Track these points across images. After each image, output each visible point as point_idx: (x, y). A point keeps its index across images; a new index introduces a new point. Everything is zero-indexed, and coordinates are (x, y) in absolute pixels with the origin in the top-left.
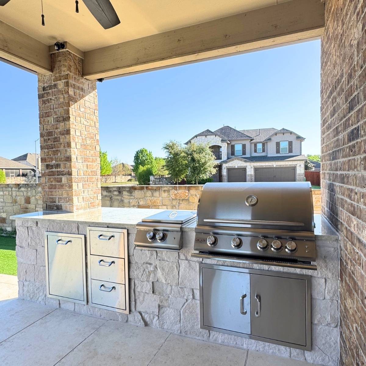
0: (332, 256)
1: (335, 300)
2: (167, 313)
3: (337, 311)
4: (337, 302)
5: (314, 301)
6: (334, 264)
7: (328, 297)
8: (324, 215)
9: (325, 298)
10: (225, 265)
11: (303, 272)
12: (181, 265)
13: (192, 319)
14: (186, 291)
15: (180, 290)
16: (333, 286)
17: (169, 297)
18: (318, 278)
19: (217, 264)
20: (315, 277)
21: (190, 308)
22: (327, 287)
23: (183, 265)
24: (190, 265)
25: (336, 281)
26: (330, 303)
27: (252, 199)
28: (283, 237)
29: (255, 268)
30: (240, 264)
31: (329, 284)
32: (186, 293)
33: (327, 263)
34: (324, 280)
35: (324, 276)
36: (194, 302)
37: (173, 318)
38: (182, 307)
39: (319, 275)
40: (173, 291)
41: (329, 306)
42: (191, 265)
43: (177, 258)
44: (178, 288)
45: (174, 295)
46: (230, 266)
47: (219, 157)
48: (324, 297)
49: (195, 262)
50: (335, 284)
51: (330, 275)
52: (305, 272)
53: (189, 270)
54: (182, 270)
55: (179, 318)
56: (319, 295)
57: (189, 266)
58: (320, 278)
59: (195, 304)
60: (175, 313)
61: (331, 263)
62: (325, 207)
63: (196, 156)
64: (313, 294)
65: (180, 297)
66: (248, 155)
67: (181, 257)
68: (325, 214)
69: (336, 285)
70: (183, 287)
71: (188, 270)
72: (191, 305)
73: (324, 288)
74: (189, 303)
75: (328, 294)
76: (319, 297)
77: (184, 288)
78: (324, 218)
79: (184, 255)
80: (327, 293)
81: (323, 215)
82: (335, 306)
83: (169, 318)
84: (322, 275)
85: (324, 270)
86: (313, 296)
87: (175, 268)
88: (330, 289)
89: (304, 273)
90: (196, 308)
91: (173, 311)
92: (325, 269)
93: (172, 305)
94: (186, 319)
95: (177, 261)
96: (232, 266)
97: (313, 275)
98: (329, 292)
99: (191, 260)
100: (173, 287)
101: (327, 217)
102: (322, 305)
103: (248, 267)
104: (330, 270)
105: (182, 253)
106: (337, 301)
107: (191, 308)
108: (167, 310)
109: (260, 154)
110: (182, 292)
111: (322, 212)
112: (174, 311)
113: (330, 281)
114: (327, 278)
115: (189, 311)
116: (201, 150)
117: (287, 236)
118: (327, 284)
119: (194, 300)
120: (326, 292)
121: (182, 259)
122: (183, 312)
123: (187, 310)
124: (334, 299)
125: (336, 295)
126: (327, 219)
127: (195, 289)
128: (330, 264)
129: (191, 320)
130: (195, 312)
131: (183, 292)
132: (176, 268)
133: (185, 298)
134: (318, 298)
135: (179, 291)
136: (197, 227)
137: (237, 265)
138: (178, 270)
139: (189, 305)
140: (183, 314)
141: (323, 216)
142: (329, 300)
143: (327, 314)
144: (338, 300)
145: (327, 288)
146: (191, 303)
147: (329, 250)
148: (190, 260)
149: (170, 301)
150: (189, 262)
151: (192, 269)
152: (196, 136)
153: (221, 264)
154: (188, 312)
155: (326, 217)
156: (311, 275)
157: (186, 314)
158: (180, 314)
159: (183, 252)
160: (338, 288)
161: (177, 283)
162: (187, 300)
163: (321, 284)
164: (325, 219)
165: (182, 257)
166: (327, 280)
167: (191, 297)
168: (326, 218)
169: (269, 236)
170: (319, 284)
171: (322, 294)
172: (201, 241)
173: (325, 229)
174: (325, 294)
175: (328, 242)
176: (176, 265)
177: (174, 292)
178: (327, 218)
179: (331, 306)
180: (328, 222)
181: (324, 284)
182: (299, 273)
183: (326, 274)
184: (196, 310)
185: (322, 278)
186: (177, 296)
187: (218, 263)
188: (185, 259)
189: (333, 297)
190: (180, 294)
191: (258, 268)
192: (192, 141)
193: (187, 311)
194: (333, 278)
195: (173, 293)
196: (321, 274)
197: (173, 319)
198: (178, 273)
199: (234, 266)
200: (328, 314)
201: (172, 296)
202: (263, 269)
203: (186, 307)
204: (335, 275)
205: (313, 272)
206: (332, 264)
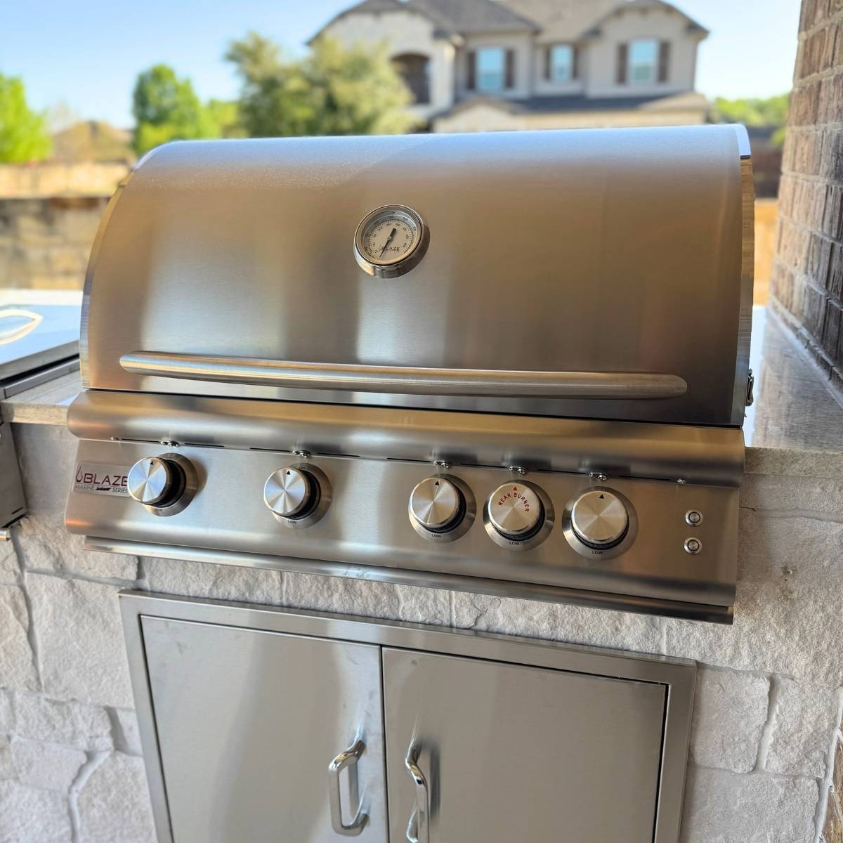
0: (826, 563)
1: (809, 778)
2: (13, 804)
3: (810, 824)
4: (816, 788)
5: (701, 778)
6: (830, 609)
7: (773, 763)
8: (786, 312)
9: (755, 768)
10: (254, 599)
11: (658, 646)
12: (35, 601)
13: (126, 832)
14: (80, 717)
15: (52, 711)
16: (810, 717)
17: (9, 738)
18: (736, 672)
19: (215, 595)
20: (716, 669)
21: (109, 790)
22: (774, 717)
23: (45, 598)
24: (80, 601)
25: (829, 693)
26: (781, 791)
27: (394, 231)
28: (556, 462)
29: (408, 618)
30: (331, 596)
31: (787, 702)
32: (82, 726)
33: (793, 602)
34: (764, 686)
35: (769, 669)
36: (121, 765)
37: (39, 826)
38: (74, 782)
39: (744, 662)
40: (20, 717)
41: (776, 800)
42: (84, 601)
43: (12, 562)
44: (39, 703)
45: (26, 730)
46: (281, 607)
47: (421, 95)
48: (753, 762)
49: (99, 587)
50: (821, 707)
51: (800, 663)
52: (668, 643)
53: (77, 624)
54: (45, 623)
55: (67, 828)
56: (729, 751)
57: (76, 605)
58: (747, 673)
59: (129, 774)
60: (45, 805)
61: (815, 602)
62: (794, 270)
63: (343, 90)
64: (699, 749)
65: (58, 742)
66: (521, 90)
67: (32, 559)
68: (789, 307)
69: (822, 709)
70: (61, 698)
71: (72, 624)
72: (110, 774)
73: (761, 721)
74: (100, 766)
75: (775, 751)
76: (727, 763)
77: (70, 705)
78: (782, 325)
79: (46, 547)
80: (774, 745)
81: (781, 308)
82: (804, 803)
83: (23, 825)
84: (759, 660)
85: (769, 636)
86: (699, 759)
87: (9, 613)
88: (790, 726)
89: (664, 651)
90: (135, 789)
91: (36, 797)
92: (777, 635)
93: (28, 773)
94: (99, 833)
95: (13, 579)
96: (290, 608)
97: (705, 661)
98: (783, 740)
99: (82, 572)
100: (18, 697)
101: (804, 325)
102: (738, 793)
103: (371, 611)
104: (803, 638)
105: (32, 537)
106: (819, 781)
107: (114, 792)
108: (10, 790)
109: (561, 85)
110: (64, 719)
111: (777, 293)
112: (41, 799)
113: (796, 691)
114: (784, 676)
115: (105, 800)
116: (359, 68)
117: (581, 455)
118: (780, 702)
119: (124, 756)
120: (769, 740)
121: (36, 567)
122: (79, 804)
123: (95, 796)
124: (805, 770)
125: (816, 755)
126: (799, 336)
127: (123, 710)
128: (811, 607)
129: (121, 835)
130: (134, 805)
131: (68, 722)
132: (11, 613)
133: (82, 743)
134: (722, 765)
135: (46, 715)
136: (86, 403)
137: (317, 600)
138: (27, 622)
139: (103, 775)
140: (81, 812)
141: (778, 318)
142: (776, 775)
143: (757, 834)
144: (821, 776)
145: (774, 721)
146: (112, 767)
147: (814, 534)
148: (76, 576)
149: (17, 755)
150: (73, 585)
151: (94, 617)
152: (343, 16)
153: (234, 594)
154: (104, 806)
155: (798, 324)
156: (698, 658)
157: (95, 813)
158: (70, 812)
159: (34, 534)
160: (833, 726)
161: (33, 678)
162: (90, 756)
163: (747, 700)
164: (791, 335)
165: (36, 557)
166: (783, 683)
167: (108, 741)
168: (795, 329)
169: (483, 454)
170: (736, 702)
171: (743, 746)
172: (106, 485)
173: (780, 377)
174: (760, 747)
175: (818, 490)
176: (8, 598)
177: (26, 718)
178: (804, 332)
179: (781, 802)
180: (806, 352)
181: (764, 704)
182: (635, 648)
183: (780, 656)
184: (136, 800)
185: (755, 675)
186: (41, 737)
187: (221, 591)
188: (51, 568)
189: (800, 763)
190: (54, 727)
191: (420, 618)
192: (329, 36)
193: (97, 801)
194: (814, 676)
195: (21, 722)
196: (755, 657)
197: (41, 828)
198: (24, 634)
199: (303, 603)
200: (764, 835)
201: (20, 735)
202: (446, 622)
203: (89, 784)
204: (827, 664)
205: (711, 648)
206: (823, 608)
